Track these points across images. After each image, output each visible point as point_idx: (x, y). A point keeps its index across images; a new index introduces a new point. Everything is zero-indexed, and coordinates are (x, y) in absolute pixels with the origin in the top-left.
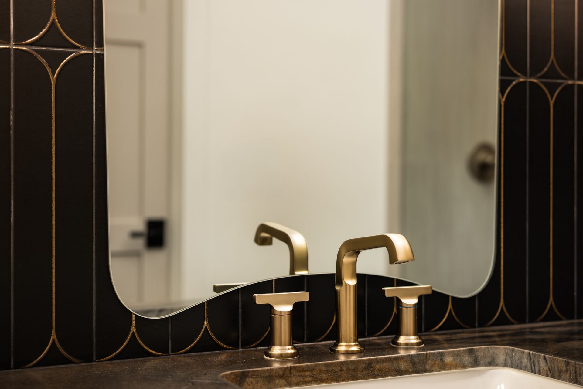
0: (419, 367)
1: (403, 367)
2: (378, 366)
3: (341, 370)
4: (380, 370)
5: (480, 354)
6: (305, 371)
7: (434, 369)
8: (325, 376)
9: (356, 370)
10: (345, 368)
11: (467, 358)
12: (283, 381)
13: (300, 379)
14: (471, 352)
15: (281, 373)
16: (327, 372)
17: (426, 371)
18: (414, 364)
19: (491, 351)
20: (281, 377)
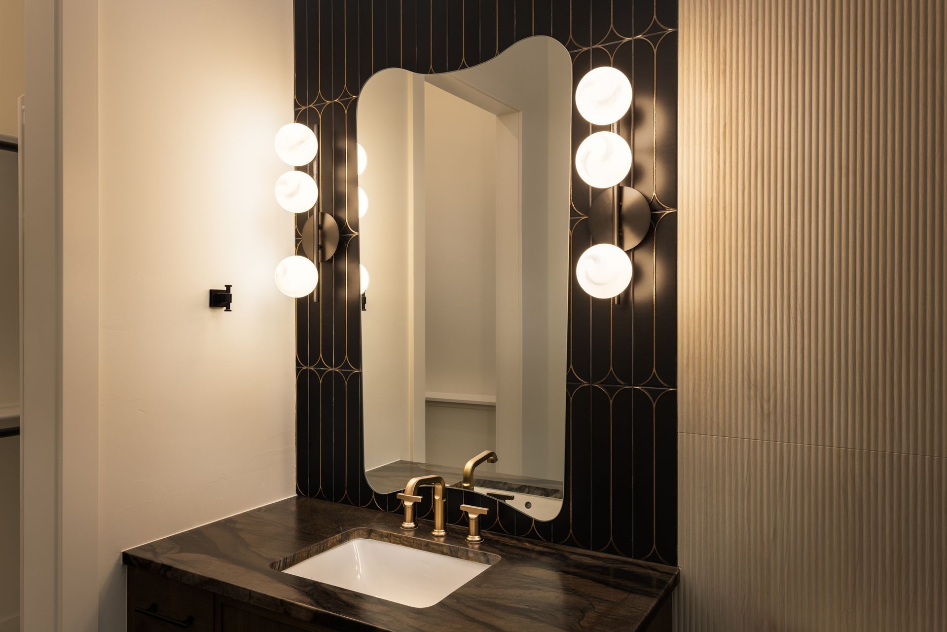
0: (454, 554)
1: (445, 551)
2: (432, 546)
3: (413, 542)
4: (433, 549)
5: (491, 558)
6: (397, 538)
7: (462, 557)
8: (406, 543)
9: (421, 545)
10: (415, 542)
11: (482, 558)
12: (387, 539)
13: (395, 541)
14: (485, 555)
15: (386, 535)
16: (407, 541)
17: (458, 557)
18: (451, 552)
19: (497, 559)
20: (386, 537)
